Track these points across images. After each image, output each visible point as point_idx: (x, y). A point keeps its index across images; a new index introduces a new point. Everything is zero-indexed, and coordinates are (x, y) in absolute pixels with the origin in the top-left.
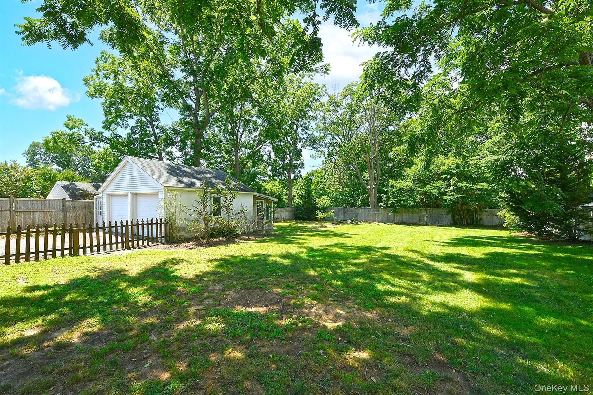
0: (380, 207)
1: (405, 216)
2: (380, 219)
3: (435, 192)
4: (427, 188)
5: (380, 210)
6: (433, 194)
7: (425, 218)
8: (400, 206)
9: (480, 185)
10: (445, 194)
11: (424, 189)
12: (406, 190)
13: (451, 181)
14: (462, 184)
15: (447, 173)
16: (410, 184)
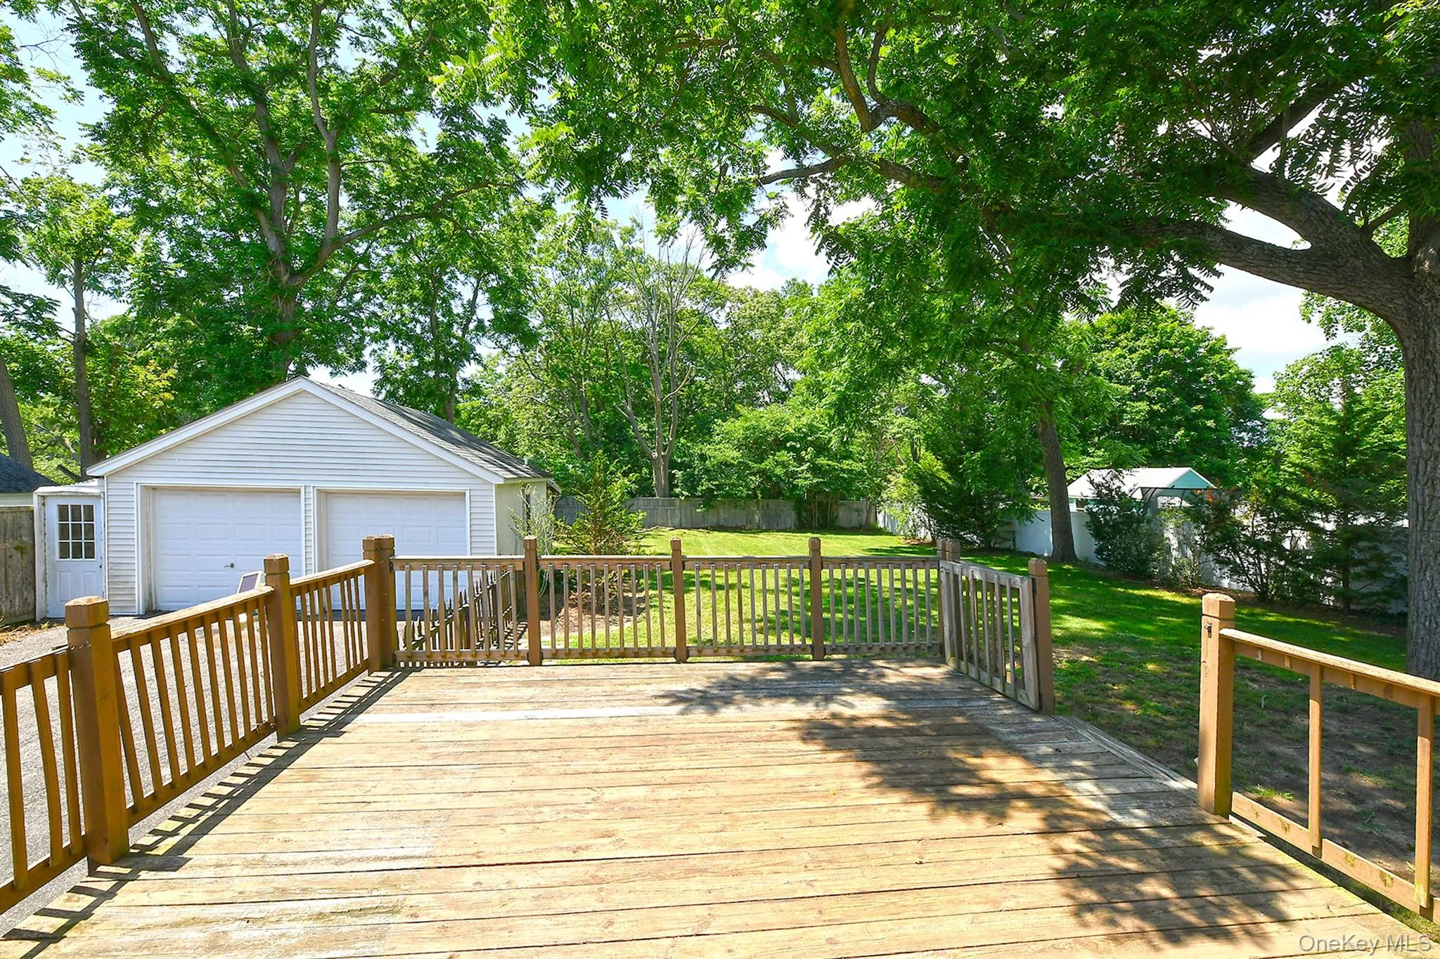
0: (677, 496)
1: (723, 514)
2: (677, 521)
3: (779, 471)
4: (768, 464)
5: (677, 502)
6: (776, 476)
7: (757, 518)
8: (723, 496)
9: (846, 464)
10: (794, 475)
11: (763, 466)
12: (732, 465)
13: (803, 453)
14: (822, 461)
15: (794, 439)
16: (736, 454)
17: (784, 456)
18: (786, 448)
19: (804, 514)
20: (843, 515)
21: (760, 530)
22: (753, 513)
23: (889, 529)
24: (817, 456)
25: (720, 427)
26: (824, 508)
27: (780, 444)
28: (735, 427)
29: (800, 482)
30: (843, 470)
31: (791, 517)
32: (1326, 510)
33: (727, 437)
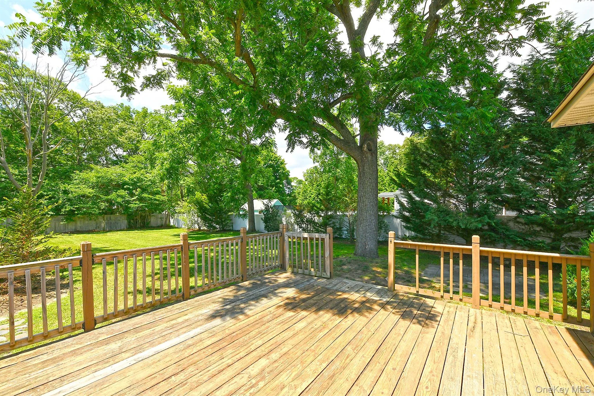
1: (80, 224)
3: (119, 200)
6: (118, 203)
7: (103, 225)
8: (81, 214)
10: (128, 202)
11: (109, 197)
12: (88, 197)
13: (134, 191)
14: (145, 195)
15: (128, 184)
16: (91, 190)
17: (122, 192)
18: (123, 188)
19: (132, 221)
20: (153, 221)
21: (105, 231)
22: (101, 222)
23: (176, 226)
24: (142, 193)
25: (77, 175)
26: (143, 218)
27: (120, 186)
28: (91, 176)
29: (132, 205)
30: (155, 200)
31: (124, 222)
32: (322, 210)
33: (85, 181)
